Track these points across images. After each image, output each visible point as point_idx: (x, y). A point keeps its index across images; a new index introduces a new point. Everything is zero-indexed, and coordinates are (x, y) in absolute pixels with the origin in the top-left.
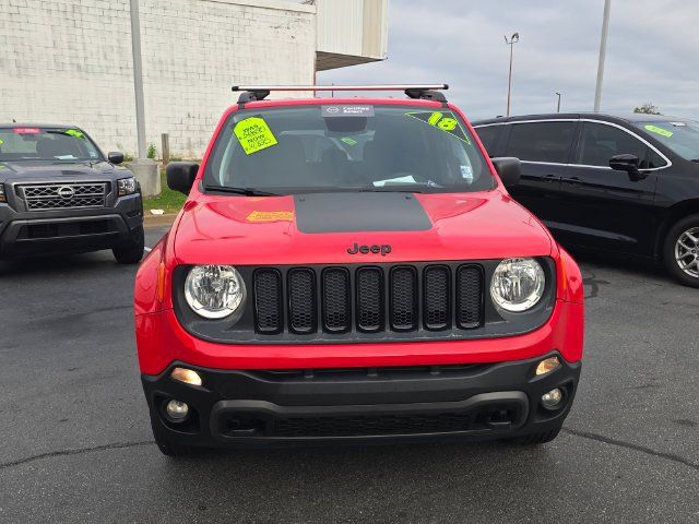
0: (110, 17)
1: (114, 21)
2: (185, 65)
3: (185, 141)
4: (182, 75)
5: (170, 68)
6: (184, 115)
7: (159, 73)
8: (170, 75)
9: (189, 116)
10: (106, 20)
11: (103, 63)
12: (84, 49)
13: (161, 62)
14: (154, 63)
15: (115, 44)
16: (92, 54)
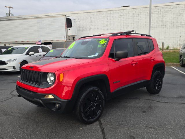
0: (160, 13)
1: (161, 14)
2: (181, 23)
3: (179, 44)
4: (180, 26)
5: (176, 24)
6: (179, 36)
7: (173, 26)
8: (176, 26)
9: (181, 37)
10: (159, 14)
11: (157, 25)
12: (153, 22)
13: (173, 23)
14: (171, 23)
15: (161, 19)
16: (154, 23)
